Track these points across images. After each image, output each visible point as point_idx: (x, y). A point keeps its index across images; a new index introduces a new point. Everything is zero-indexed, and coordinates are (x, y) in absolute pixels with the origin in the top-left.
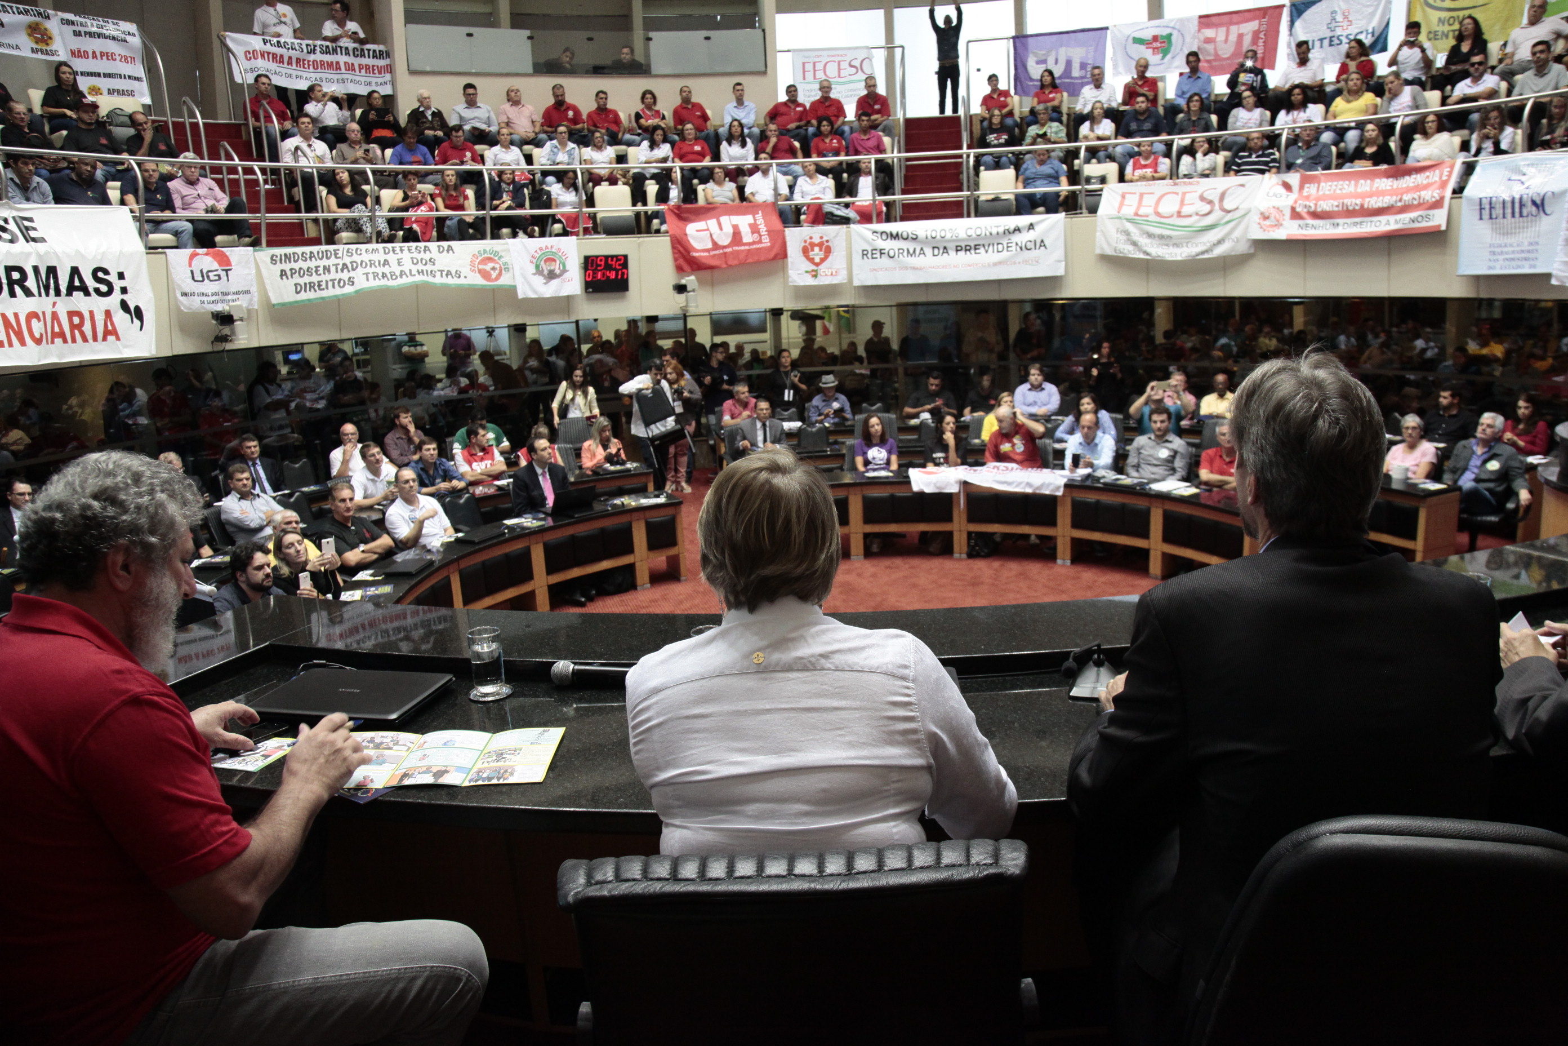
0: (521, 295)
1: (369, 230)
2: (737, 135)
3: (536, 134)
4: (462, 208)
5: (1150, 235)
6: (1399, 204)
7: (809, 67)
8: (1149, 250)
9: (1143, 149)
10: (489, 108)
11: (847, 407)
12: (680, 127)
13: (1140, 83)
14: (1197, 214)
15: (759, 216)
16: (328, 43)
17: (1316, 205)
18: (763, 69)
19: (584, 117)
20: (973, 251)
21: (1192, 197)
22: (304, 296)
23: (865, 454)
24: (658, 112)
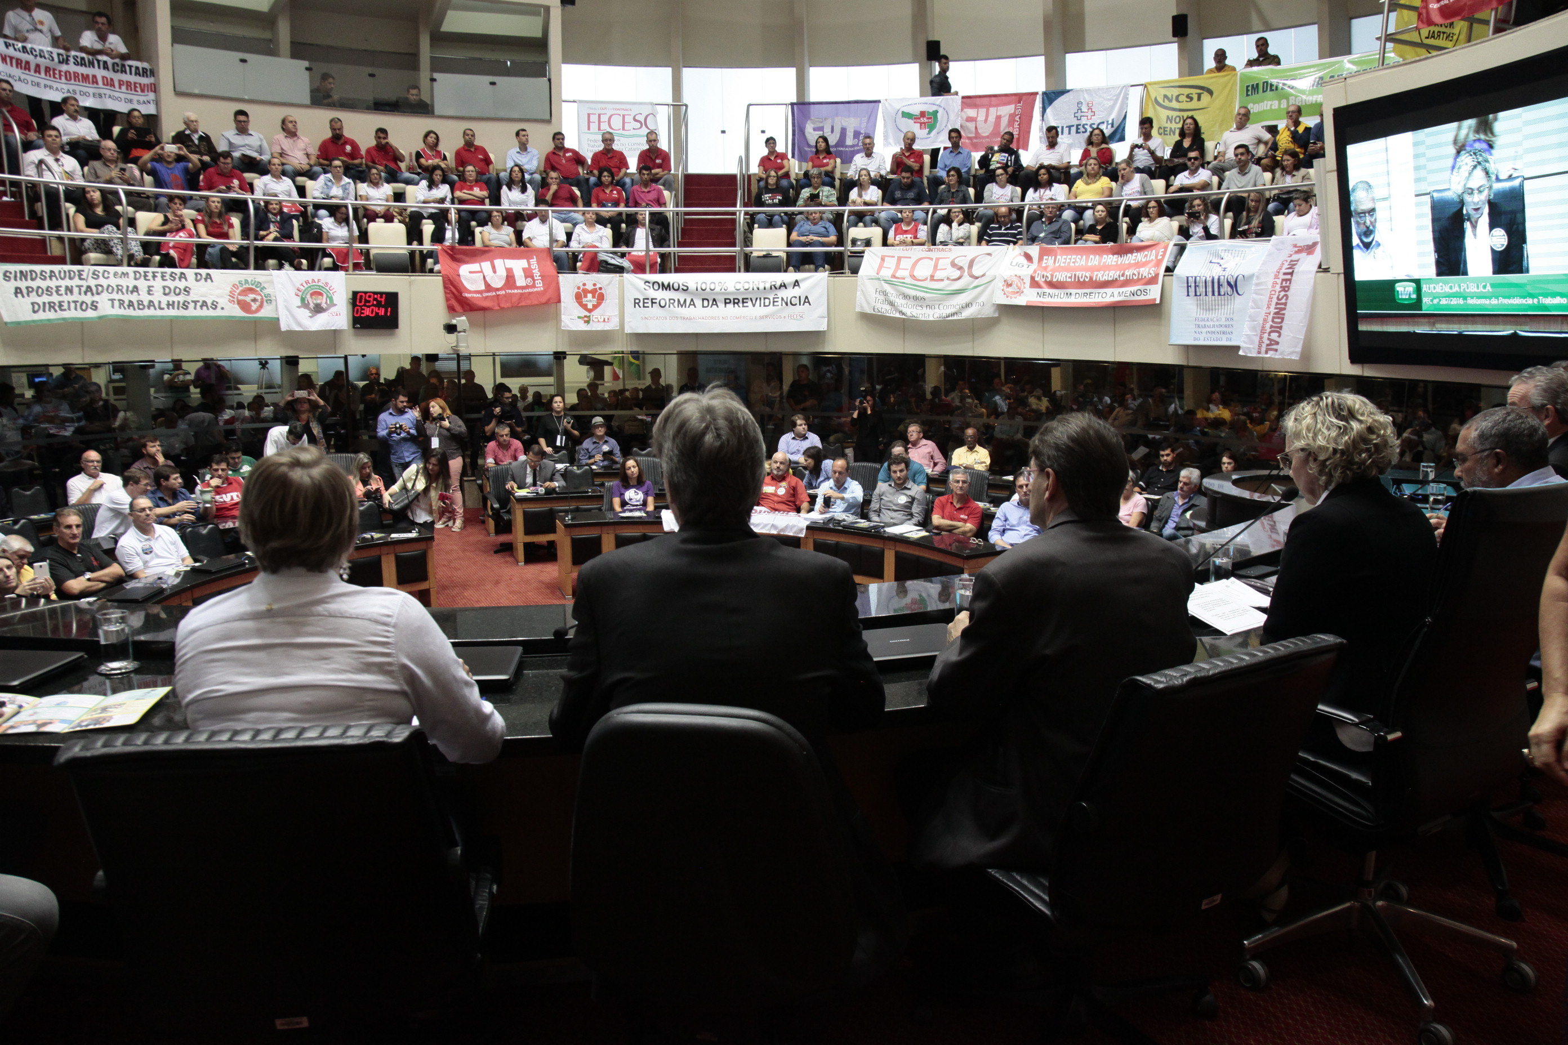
0: (284, 328)
1: (120, 252)
2: (518, 181)
3: (311, 166)
4: (225, 236)
5: (906, 297)
6: (1122, 278)
7: (594, 118)
8: (904, 310)
9: (905, 215)
10: (262, 136)
11: (617, 450)
12: (461, 169)
13: (907, 154)
14: (948, 279)
15: (534, 261)
16: (84, 55)
17: (1052, 276)
18: (548, 117)
19: (363, 152)
20: (741, 304)
21: (944, 263)
22: (41, 316)
23: (622, 495)
24: (439, 152)
